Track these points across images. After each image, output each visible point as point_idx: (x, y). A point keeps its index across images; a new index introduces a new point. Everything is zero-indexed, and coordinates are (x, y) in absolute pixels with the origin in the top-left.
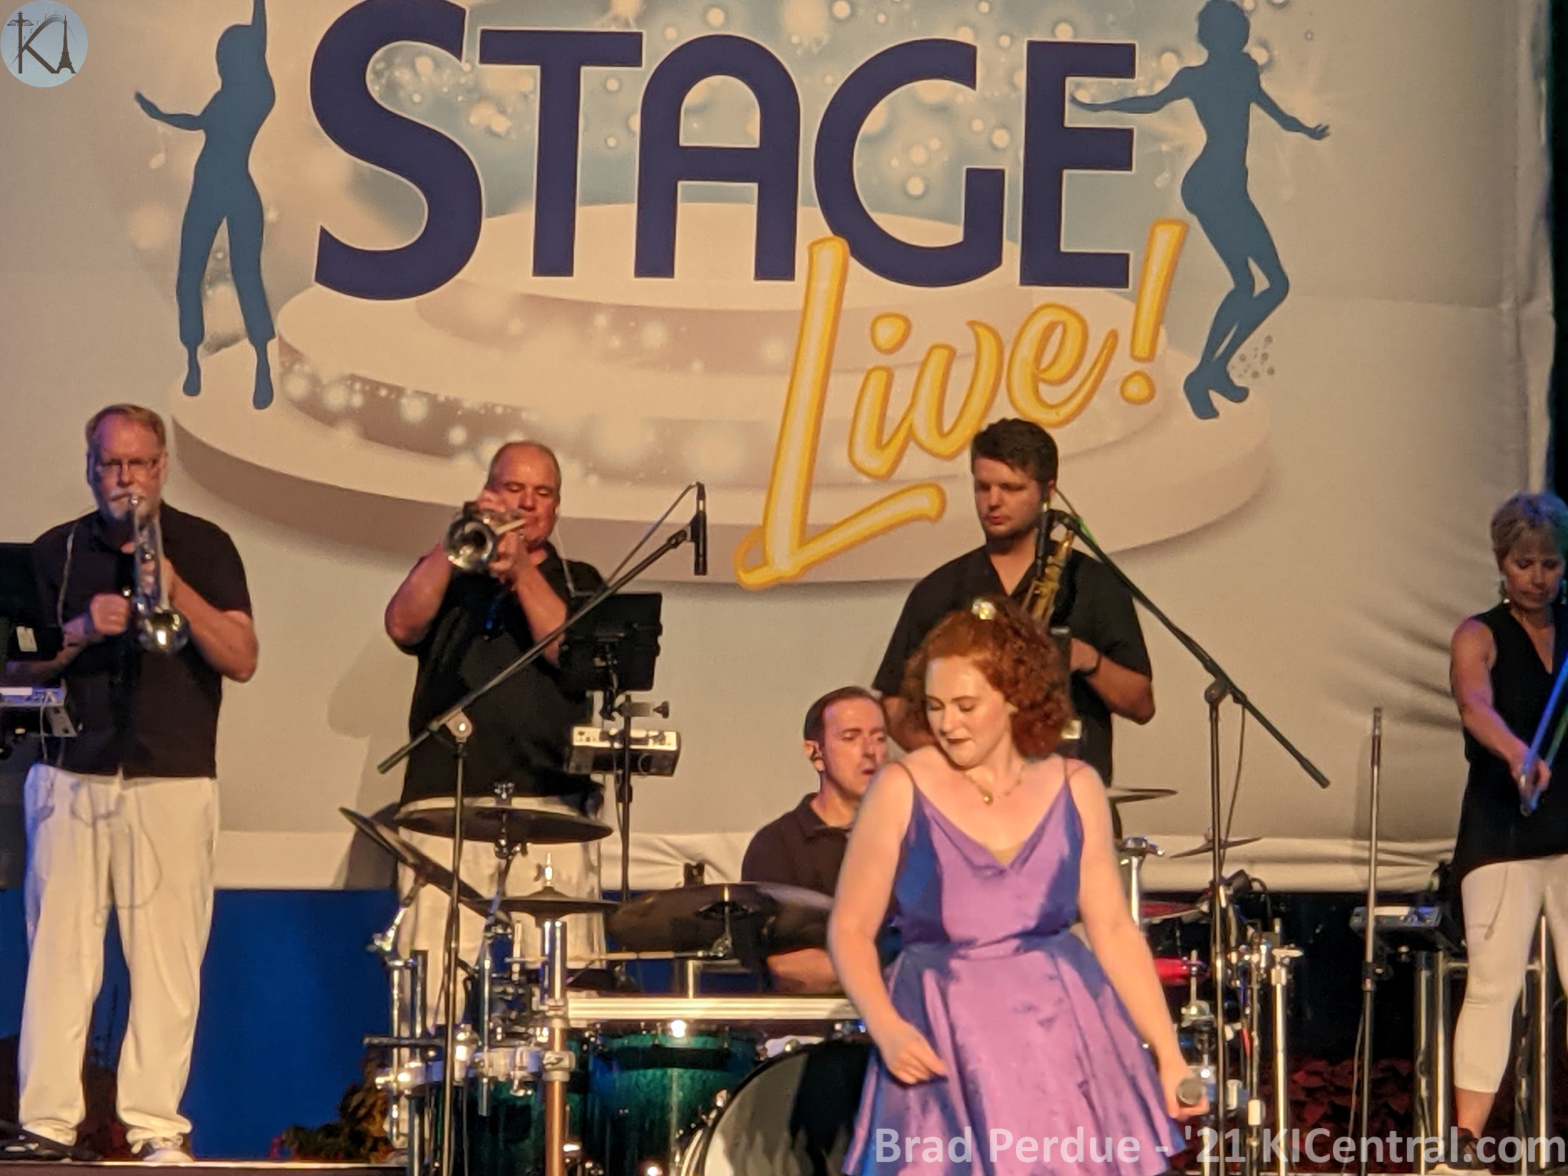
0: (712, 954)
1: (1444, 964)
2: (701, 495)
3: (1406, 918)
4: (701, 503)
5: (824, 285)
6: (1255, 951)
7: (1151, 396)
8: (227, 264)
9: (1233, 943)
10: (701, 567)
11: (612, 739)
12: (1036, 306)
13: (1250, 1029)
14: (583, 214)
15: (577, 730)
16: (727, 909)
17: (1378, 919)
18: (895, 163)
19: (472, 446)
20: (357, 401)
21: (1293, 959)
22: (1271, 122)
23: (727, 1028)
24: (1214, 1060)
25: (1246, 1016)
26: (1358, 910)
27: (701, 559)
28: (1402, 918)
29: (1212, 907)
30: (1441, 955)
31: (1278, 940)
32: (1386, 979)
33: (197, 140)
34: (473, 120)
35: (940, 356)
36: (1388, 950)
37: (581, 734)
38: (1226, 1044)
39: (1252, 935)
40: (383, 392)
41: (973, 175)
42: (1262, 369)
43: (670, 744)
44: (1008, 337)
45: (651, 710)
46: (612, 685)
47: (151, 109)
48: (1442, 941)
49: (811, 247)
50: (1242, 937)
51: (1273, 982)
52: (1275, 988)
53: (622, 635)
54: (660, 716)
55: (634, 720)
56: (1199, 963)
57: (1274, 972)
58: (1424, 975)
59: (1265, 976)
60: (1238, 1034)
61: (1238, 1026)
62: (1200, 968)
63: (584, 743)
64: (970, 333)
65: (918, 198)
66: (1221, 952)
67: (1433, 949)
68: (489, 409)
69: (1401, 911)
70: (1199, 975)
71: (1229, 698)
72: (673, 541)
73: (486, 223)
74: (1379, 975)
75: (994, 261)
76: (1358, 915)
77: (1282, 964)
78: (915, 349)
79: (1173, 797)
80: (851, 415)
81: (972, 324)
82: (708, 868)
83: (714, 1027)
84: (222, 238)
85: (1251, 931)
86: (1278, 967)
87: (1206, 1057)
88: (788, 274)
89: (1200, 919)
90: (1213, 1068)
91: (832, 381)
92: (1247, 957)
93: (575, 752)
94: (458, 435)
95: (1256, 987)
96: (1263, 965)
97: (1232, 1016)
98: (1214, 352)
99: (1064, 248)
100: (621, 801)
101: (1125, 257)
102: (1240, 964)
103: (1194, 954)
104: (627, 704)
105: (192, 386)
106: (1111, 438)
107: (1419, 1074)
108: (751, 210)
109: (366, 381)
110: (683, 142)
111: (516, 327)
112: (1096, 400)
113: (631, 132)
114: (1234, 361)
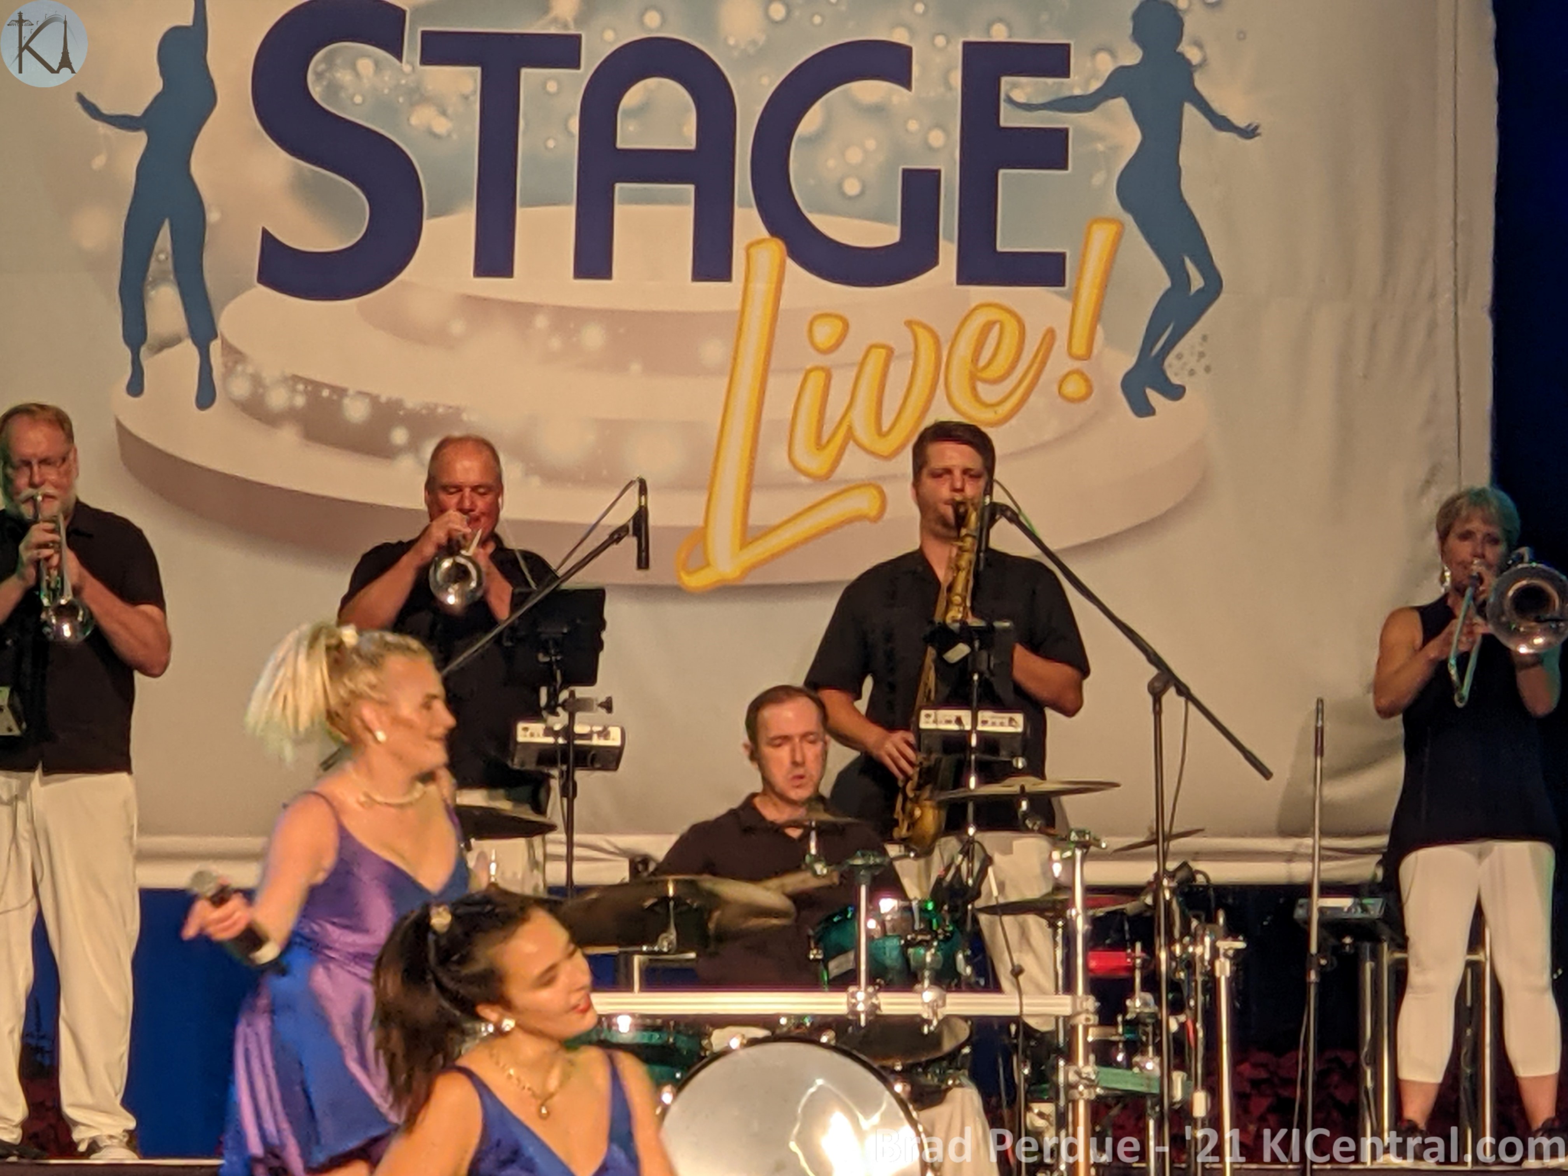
0: (656, 948)
1: (1387, 956)
2: (643, 490)
3: (1349, 909)
4: (643, 498)
5: (762, 287)
6: (1199, 944)
7: (1088, 394)
8: (170, 265)
9: (1177, 934)
10: (643, 562)
11: (556, 734)
12: (973, 305)
13: (1195, 1022)
14: (522, 217)
15: (521, 726)
16: (672, 904)
17: (1321, 910)
18: (831, 163)
19: (413, 446)
20: (300, 401)
21: (1238, 952)
22: (1203, 121)
23: (672, 1023)
24: (1158, 1051)
25: (1190, 1008)
26: (1302, 901)
27: (644, 554)
28: (1346, 909)
29: (1156, 900)
30: (1385, 946)
31: (1221, 932)
32: (1329, 969)
33: (138, 141)
34: (414, 121)
35: (878, 356)
36: (1332, 941)
37: (526, 729)
38: (1171, 1037)
39: (1196, 928)
40: (325, 393)
41: (909, 175)
42: (1198, 368)
43: (614, 740)
44: (945, 336)
45: (595, 706)
46: (555, 680)
47: (93, 111)
48: (1385, 932)
49: (748, 248)
50: (1186, 930)
51: (1218, 974)
52: (1219, 979)
53: (565, 630)
54: (603, 711)
55: (579, 716)
56: (1144, 955)
57: (1217, 964)
58: (1368, 966)
59: (1209, 968)
60: (1182, 1026)
61: (1182, 1018)
62: (1144, 961)
63: (528, 739)
64: (908, 333)
65: (855, 198)
66: (1165, 945)
67: (1376, 940)
68: (432, 409)
69: (1346, 902)
70: (1143, 967)
71: (1172, 691)
72: (616, 537)
73: (427, 224)
74: (1322, 967)
75: (931, 261)
76: (1301, 906)
77: (1226, 956)
78: (854, 348)
79: (1117, 789)
80: (790, 416)
81: (909, 324)
83: (659, 1021)
84: (164, 239)
85: (1194, 923)
86: (1222, 959)
87: (1150, 1049)
88: (725, 275)
89: (1145, 911)
90: (1157, 1060)
91: (772, 381)
92: (1191, 949)
93: (519, 747)
94: (399, 436)
95: (1200, 979)
96: (1207, 957)
97: (1177, 1007)
98: (1151, 349)
99: (1000, 248)
100: (565, 796)
101: (1061, 257)
102: (1184, 956)
103: (1138, 946)
104: (571, 700)
105: (136, 387)
106: (1049, 435)
107: (1364, 1065)
108: (688, 212)
109: (307, 382)
110: (620, 145)
111: (457, 327)
112: (1032, 398)
113: (570, 134)
114: (1171, 359)
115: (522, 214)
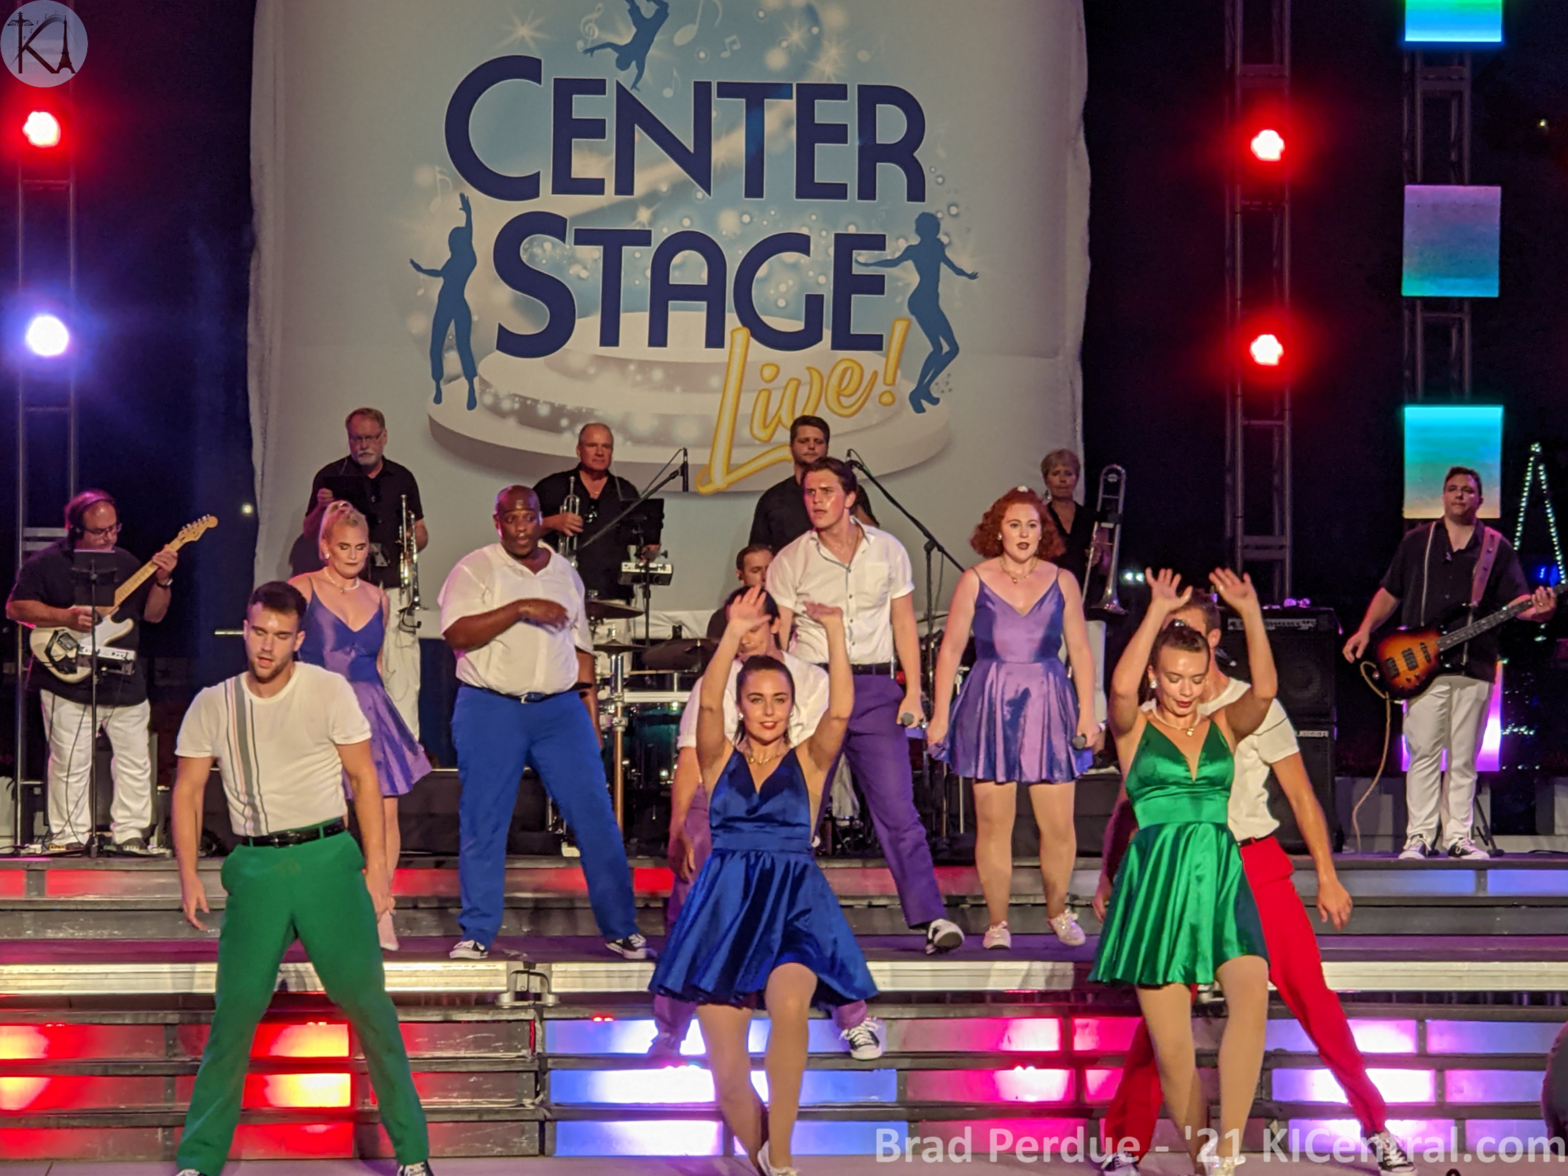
0: (691, 671)
2: (686, 453)
4: (686, 457)
5: (738, 350)
7: (894, 401)
8: (454, 341)
10: (686, 488)
11: (641, 568)
12: (838, 359)
14: (624, 317)
16: (699, 650)
18: (772, 292)
19: (571, 427)
22: (950, 271)
27: (686, 484)
34: (571, 272)
35: (793, 384)
40: (529, 402)
41: (809, 298)
42: (946, 389)
43: (668, 571)
44: (825, 374)
47: (418, 267)
49: (732, 332)
64: (807, 373)
65: (784, 308)
68: (580, 410)
71: (936, 549)
72: (673, 476)
73: (577, 322)
75: (819, 338)
78: (781, 380)
80: (750, 411)
81: (808, 368)
82: (684, 628)
84: (452, 328)
88: (720, 344)
91: (743, 394)
94: (564, 422)
98: (923, 381)
99: (852, 332)
100: (645, 598)
101: (881, 336)
105: (438, 399)
106: (874, 422)
108: (704, 315)
109: (520, 397)
110: (671, 282)
111: (592, 371)
112: (867, 404)
113: (646, 278)
114: (933, 385)
115: (623, 316)
